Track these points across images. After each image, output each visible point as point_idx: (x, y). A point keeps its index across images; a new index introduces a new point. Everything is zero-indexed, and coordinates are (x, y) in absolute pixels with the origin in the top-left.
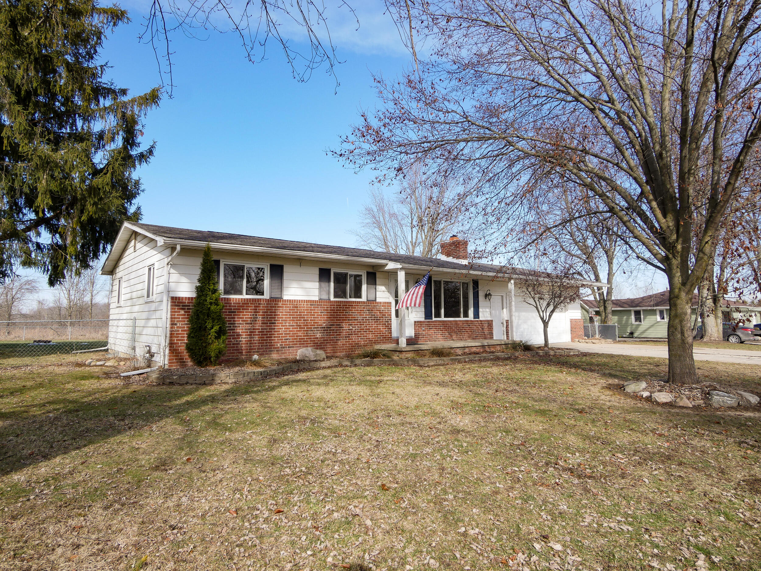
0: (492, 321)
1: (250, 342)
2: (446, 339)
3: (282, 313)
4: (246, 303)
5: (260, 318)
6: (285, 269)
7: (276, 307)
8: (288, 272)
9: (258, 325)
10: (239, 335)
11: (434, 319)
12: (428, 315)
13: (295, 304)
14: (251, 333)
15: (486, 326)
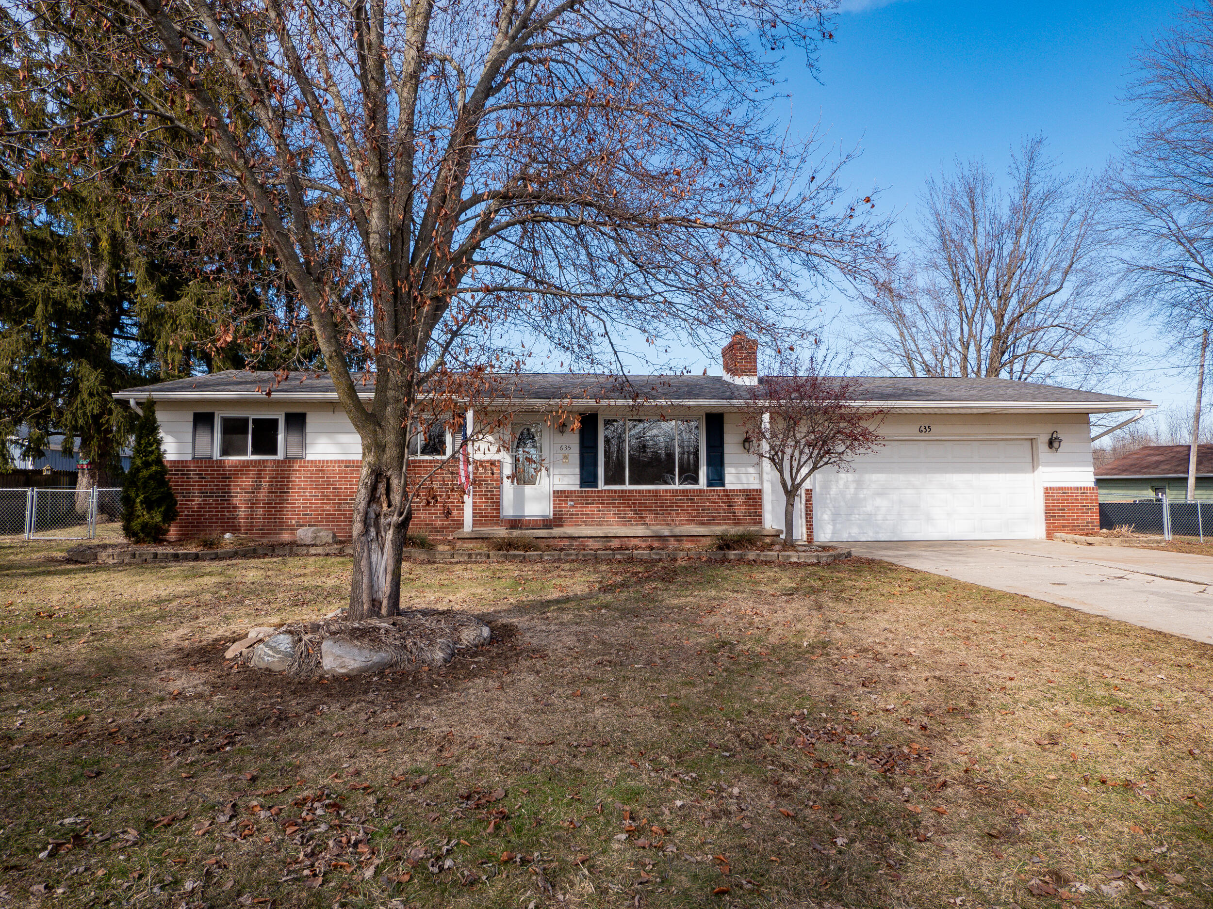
0: (759, 491)
1: (250, 517)
2: (626, 522)
3: (299, 479)
4: (246, 465)
5: (265, 486)
6: (308, 419)
7: (290, 469)
8: (313, 421)
9: (263, 495)
10: (235, 507)
11: (601, 486)
12: (588, 478)
13: (320, 467)
14: (252, 505)
15: (740, 500)
